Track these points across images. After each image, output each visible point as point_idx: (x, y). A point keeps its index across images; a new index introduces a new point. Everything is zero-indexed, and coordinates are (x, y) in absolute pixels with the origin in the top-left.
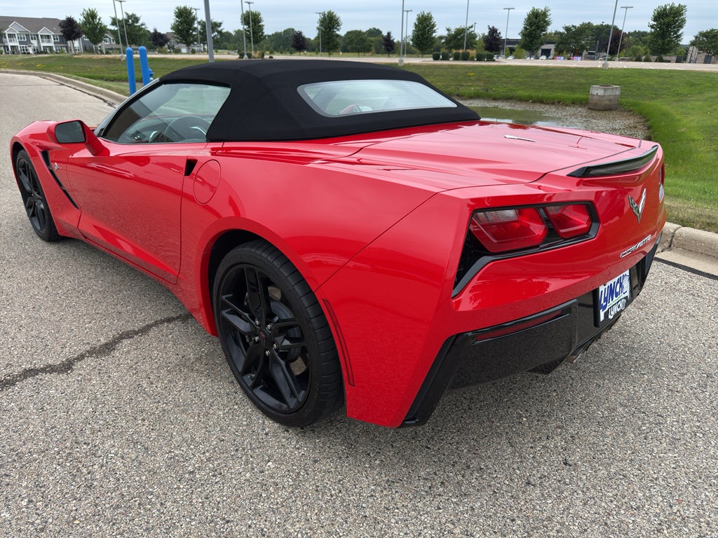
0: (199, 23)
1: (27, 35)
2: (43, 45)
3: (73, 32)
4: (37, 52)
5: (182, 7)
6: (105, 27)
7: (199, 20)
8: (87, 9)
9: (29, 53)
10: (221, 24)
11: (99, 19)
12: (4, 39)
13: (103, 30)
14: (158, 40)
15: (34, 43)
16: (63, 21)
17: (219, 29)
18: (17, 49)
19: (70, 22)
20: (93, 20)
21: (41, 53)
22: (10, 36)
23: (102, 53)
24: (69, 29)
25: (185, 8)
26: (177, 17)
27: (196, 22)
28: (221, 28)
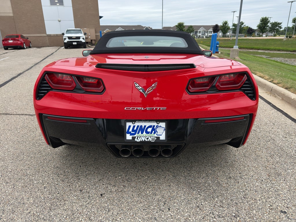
0: (271, 23)
1: (205, 32)
2: (209, 35)
3: (217, 29)
4: (206, 37)
5: (265, 17)
6: (229, 27)
7: (271, 22)
8: (224, 21)
9: (204, 38)
10: (281, 23)
11: (228, 24)
12: (197, 33)
13: (228, 28)
14: (250, 31)
15: (206, 34)
16: (214, 26)
17: (280, 26)
18: (200, 37)
19: (217, 26)
20: (225, 25)
21: (208, 37)
22: (200, 32)
23: (228, 37)
24: (216, 29)
25: (266, 18)
26: (261, 21)
27: (269, 23)
28: (281, 25)
